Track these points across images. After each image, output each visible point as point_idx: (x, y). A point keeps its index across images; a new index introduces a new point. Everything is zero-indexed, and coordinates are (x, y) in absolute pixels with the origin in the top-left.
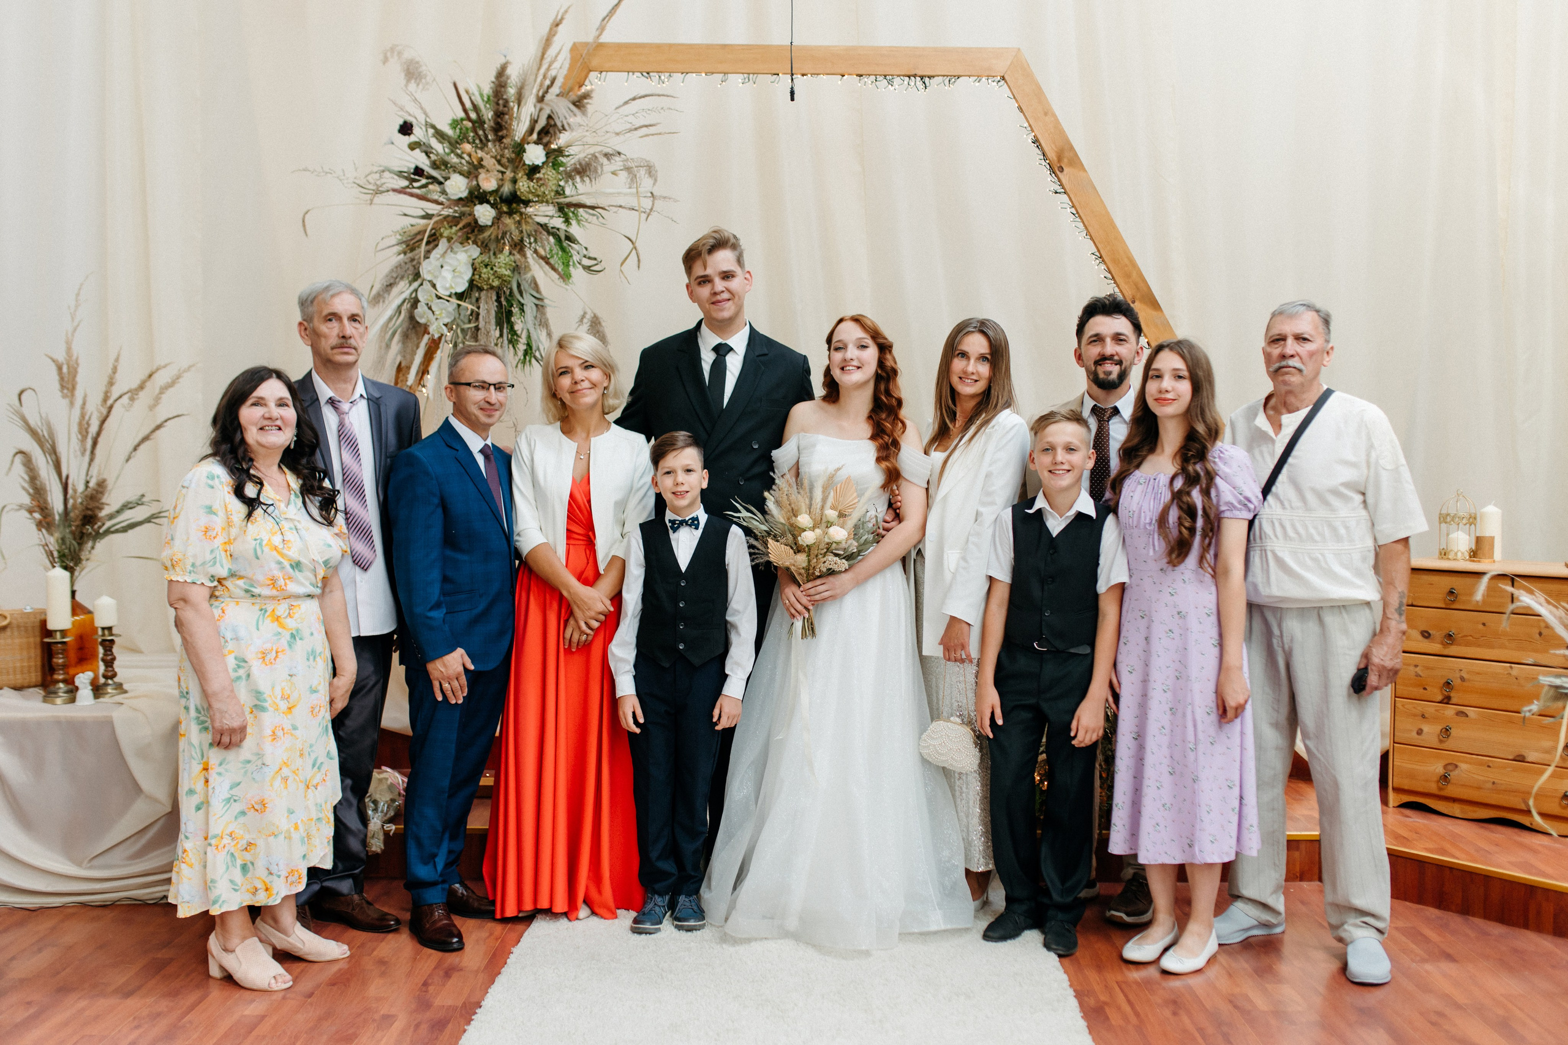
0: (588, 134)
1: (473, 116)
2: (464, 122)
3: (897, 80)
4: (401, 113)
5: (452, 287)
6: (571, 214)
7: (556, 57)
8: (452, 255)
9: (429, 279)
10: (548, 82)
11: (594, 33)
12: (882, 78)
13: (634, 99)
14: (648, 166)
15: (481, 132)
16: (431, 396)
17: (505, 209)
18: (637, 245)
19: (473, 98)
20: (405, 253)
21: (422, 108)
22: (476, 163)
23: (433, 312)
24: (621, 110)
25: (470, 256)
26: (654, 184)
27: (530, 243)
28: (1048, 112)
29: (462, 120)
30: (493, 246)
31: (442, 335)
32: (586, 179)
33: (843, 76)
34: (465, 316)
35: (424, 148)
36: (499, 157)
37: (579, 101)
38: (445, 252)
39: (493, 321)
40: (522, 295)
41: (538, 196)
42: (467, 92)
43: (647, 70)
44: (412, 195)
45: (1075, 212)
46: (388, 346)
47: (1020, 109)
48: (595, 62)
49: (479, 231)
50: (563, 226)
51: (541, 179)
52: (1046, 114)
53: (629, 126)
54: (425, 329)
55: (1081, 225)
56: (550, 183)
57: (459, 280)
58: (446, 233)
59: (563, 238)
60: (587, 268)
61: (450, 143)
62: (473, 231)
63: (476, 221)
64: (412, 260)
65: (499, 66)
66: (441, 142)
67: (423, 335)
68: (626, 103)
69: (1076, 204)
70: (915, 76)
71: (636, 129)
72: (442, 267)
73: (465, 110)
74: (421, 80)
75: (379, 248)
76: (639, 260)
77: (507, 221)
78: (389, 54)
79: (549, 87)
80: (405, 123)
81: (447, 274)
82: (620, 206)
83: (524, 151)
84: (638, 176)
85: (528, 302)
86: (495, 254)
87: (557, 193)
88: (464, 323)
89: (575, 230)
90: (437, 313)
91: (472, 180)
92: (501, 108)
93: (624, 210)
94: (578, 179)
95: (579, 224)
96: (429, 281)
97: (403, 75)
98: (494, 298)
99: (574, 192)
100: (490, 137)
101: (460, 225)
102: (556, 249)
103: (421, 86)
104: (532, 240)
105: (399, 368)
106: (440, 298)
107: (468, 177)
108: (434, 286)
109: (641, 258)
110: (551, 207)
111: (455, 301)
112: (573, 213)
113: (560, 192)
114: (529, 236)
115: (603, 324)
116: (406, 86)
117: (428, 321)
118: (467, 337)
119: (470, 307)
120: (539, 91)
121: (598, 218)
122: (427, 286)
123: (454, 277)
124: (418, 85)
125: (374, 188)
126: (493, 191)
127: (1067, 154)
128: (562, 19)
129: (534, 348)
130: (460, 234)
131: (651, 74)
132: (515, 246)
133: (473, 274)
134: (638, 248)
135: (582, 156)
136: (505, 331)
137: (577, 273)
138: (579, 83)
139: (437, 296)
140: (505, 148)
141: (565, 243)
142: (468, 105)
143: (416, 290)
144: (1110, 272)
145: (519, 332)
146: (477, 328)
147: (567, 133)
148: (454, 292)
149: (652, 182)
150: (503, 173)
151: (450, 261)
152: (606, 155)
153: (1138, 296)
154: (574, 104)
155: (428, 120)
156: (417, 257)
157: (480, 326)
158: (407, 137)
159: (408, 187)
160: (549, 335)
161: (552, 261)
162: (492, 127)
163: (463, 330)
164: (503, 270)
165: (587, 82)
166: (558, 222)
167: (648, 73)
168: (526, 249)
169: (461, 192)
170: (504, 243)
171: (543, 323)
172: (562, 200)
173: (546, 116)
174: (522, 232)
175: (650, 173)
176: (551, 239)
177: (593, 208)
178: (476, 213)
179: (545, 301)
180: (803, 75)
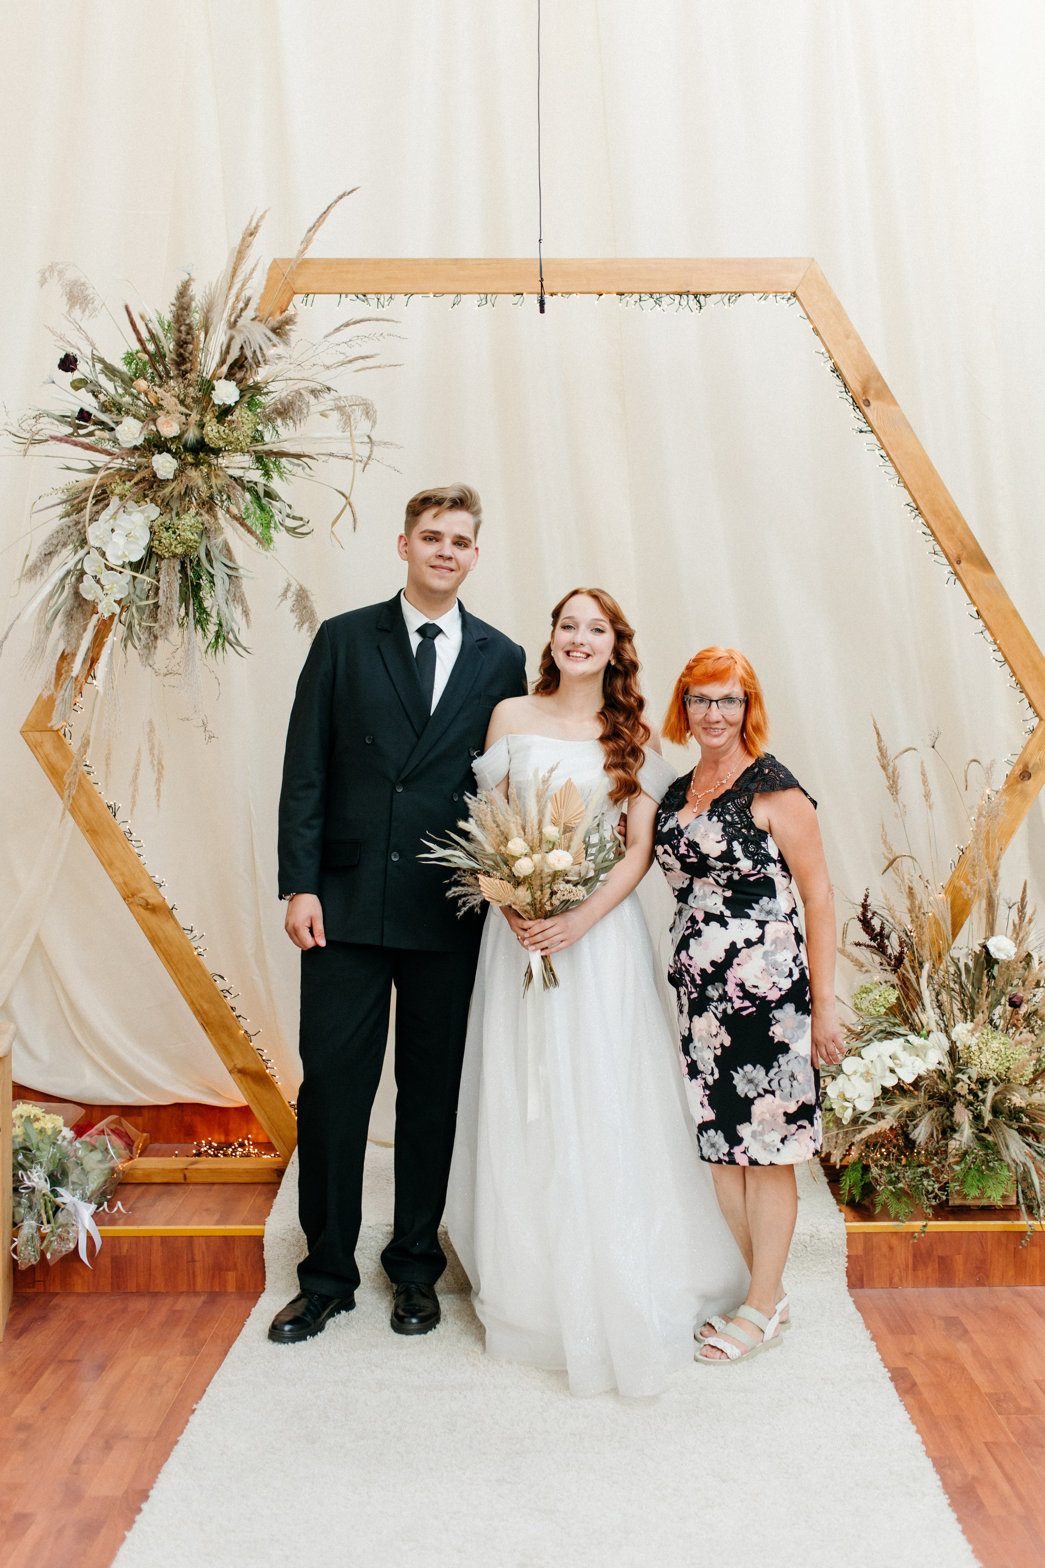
0: (291, 367)
1: (151, 347)
2: (139, 355)
3: (666, 299)
4: (60, 343)
5: (126, 556)
6: (271, 466)
7: (251, 273)
8: (125, 516)
9: (96, 546)
10: (241, 305)
11: (298, 247)
12: (647, 297)
13: (347, 325)
14: (365, 404)
15: (161, 368)
16: (101, 691)
17: (190, 459)
18: (351, 499)
19: (150, 326)
20: (68, 515)
21: (87, 338)
22: (154, 404)
23: (102, 587)
24: (331, 339)
25: (148, 517)
26: (373, 427)
27: (222, 501)
28: (850, 334)
29: (137, 352)
30: (175, 505)
31: (113, 615)
32: (290, 423)
33: (601, 295)
34: (142, 590)
35: (90, 387)
36: (182, 397)
37: (279, 328)
38: (116, 513)
39: (176, 596)
40: (212, 567)
41: (231, 443)
42: (142, 318)
43: (366, 291)
44: (76, 444)
45: (885, 455)
46: (48, 629)
47: (815, 330)
48: (299, 283)
49: (158, 486)
50: (262, 480)
51: (233, 422)
52: (848, 337)
53: (342, 358)
54: (91, 608)
55: (892, 470)
56: (245, 428)
57: (133, 547)
58: (117, 491)
59: (261, 494)
60: (292, 531)
61: (123, 381)
62: (151, 487)
63: (155, 475)
64: (77, 523)
65: (180, 284)
66: (111, 380)
67: (91, 615)
68: (337, 330)
69: (886, 444)
70: (687, 293)
71: (350, 361)
72: (113, 531)
73: (140, 340)
74: (87, 305)
75: (34, 510)
76: (355, 520)
77: (193, 473)
78: (47, 274)
79: (242, 310)
80: (67, 356)
81: (119, 539)
82: (331, 455)
83: (213, 389)
84: (352, 416)
85: (219, 572)
86: (178, 514)
87: (255, 440)
88: (141, 600)
89: (276, 484)
90: (106, 587)
91: (148, 424)
92: (183, 336)
93: (336, 459)
94: (279, 422)
95: (281, 477)
96: (97, 548)
97: (65, 299)
98: (178, 568)
99: (274, 439)
100: (172, 374)
101: (135, 480)
102: (253, 507)
103: (87, 313)
104: (225, 497)
105: (63, 657)
106: (112, 569)
107: (143, 421)
108: (103, 554)
109: (357, 516)
110: (247, 457)
111: (128, 572)
112: (274, 463)
113: (258, 438)
114: (220, 492)
115: (312, 598)
116: (69, 313)
117: (97, 597)
118: (144, 617)
119: (149, 579)
120: (230, 316)
121: (303, 469)
122: (95, 554)
123: (126, 543)
124: (84, 311)
125: (28, 436)
126: (174, 437)
127: (874, 385)
128: (257, 227)
129: (225, 628)
130: (134, 490)
131: (368, 296)
132: (203, 504)
133: (152, 540)
134: (353, 505)
135: (284, 394)
136: (191, 608)
137: (280, 537)
138: (281, 308)
139: (106, 566)
140: (190, 385)
141: (264, 501)
142: (145, 335)
143: (81, 560)
144: (929, 527)
145: (208, 610)
146: (156, 606)
147: (267, 367)
148: (127, 562)
149: (369, 424)
150: (187, 415)
151: (122, 524)
152: (314, 392)
153: (964, 555)
154: (274, 330)
155: (95, 352)
156: (82, 520)
157: (160, 603)
158: (70, 373)
159: (72, 434)
160: (246, 613)
161: (248, 522)
162: (173, 360)
163: (139, 608)
164: (189, 533)
165: (291, 307)
166: (255, 476)
167: (365, 296)
168: (217, 508)
169: (135, 439)
170: (190, 502)
171: (236, 596)
172: (259, 448)
173: (240, 346)
174: (211, 487)
175: (367, 413)
176: (248, 496)
177: (298, 456)
178: (154, 464)
179: (241, 571)
180: (552, 295)
